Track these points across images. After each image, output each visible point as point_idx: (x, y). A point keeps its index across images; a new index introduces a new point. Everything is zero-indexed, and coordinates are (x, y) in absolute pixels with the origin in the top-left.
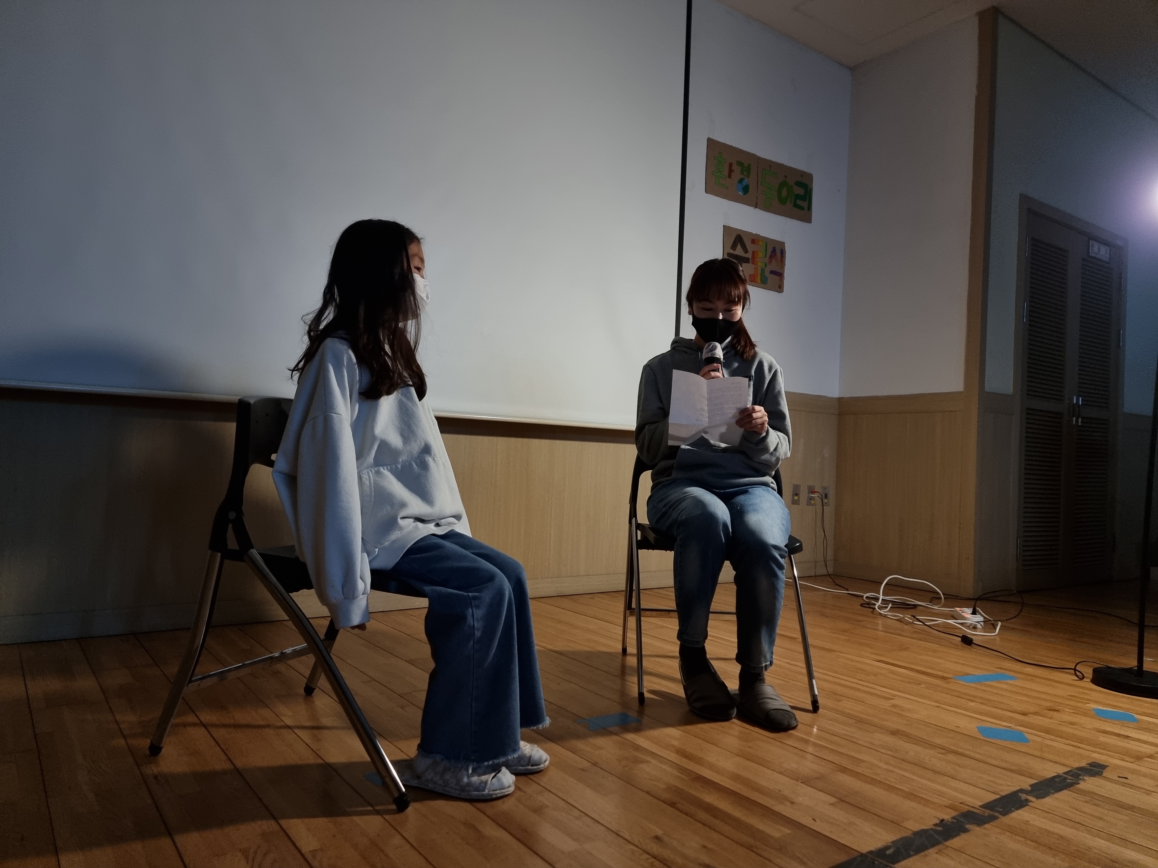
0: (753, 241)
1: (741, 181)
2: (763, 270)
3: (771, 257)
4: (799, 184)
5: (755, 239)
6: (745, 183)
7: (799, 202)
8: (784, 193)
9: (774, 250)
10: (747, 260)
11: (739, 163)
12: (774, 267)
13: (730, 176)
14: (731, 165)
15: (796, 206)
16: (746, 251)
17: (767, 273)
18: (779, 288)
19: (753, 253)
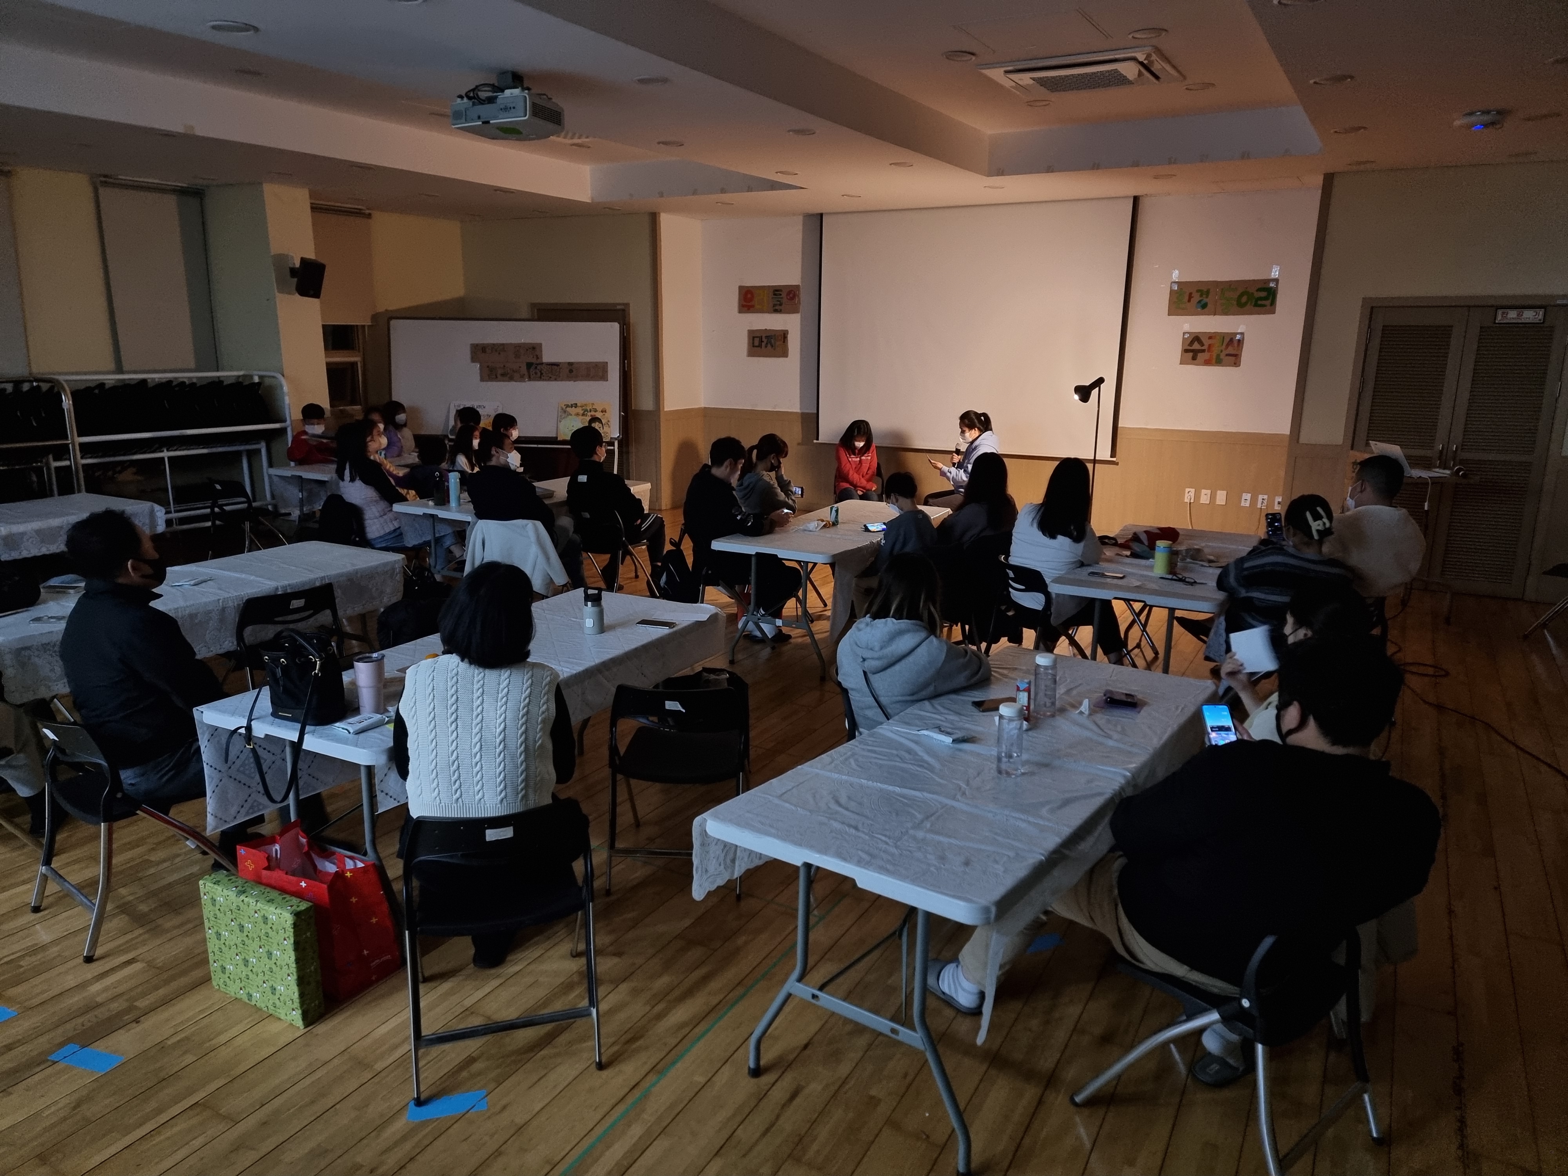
0: (1210, 338)
1: (1200, 302)
2: (1218, 356)
3: (1228, 345)
4: (1259, 290)
5: (1211, 336)
6: (1203, 303)
7: (1260, 302)
8: (1244, 299)
9: (1231, 340)
10: (1203, 351)
11: (1198, 291)
12: (1230, 350)
13: (1189, 301)
14: (1191, 294)
15: (1256, 305)
16: (1203, 345)
17: (1222, 356)
18: (1237, 364)
19: (1210, 345)
